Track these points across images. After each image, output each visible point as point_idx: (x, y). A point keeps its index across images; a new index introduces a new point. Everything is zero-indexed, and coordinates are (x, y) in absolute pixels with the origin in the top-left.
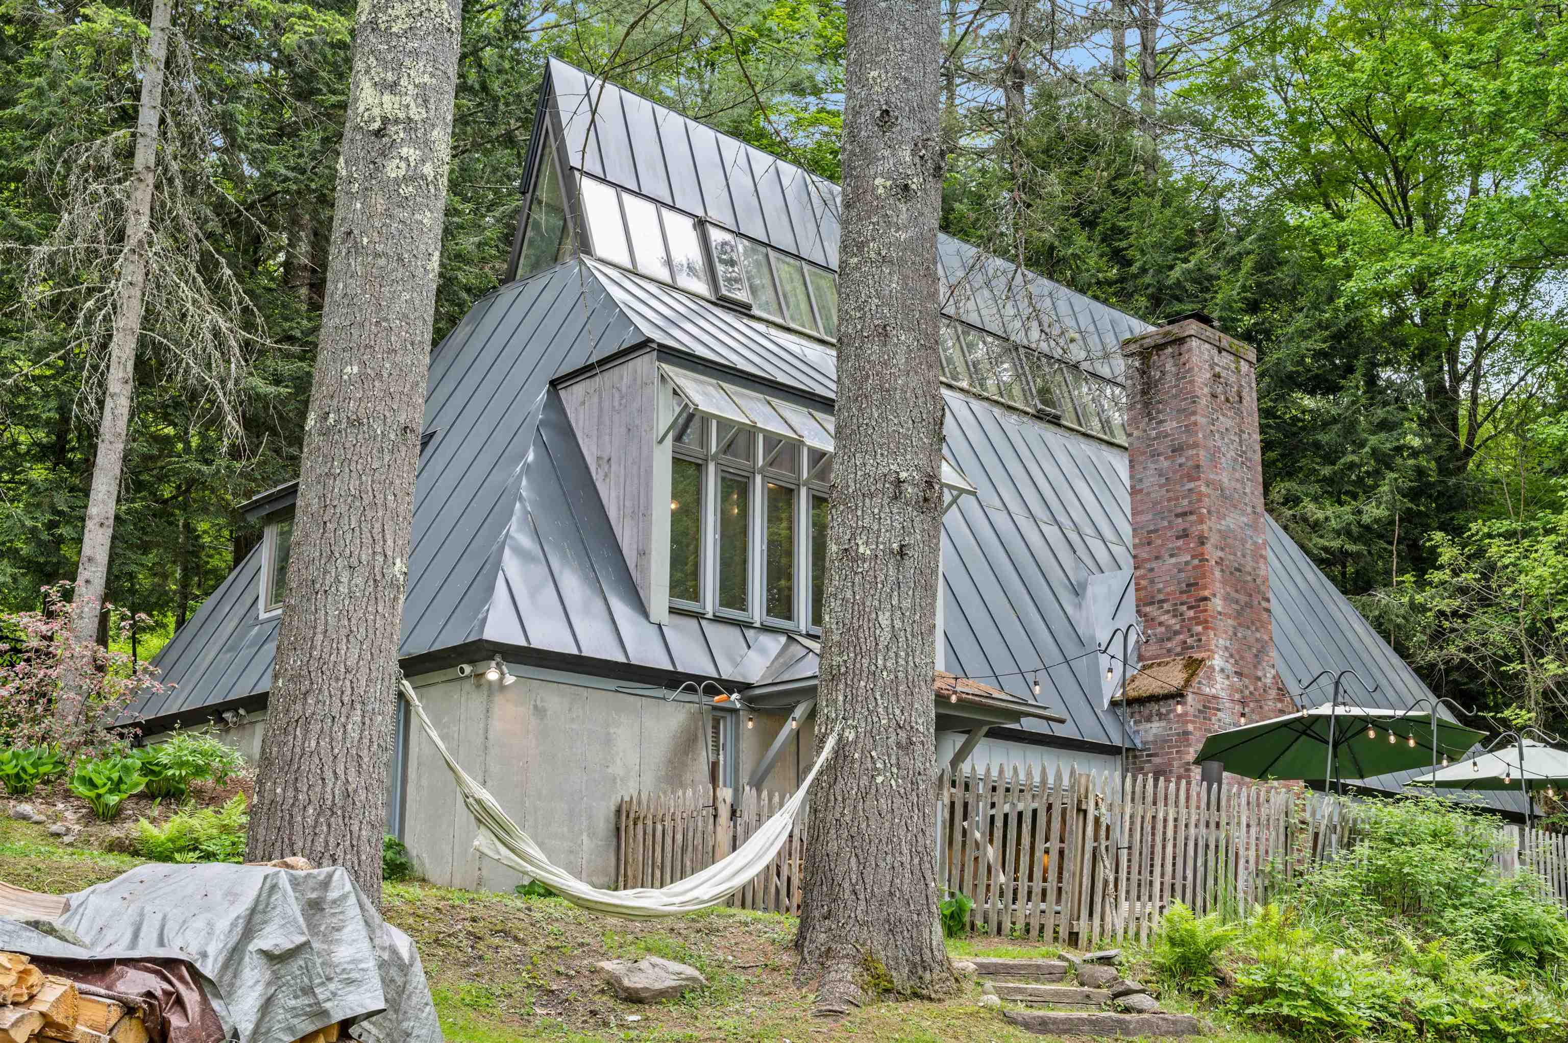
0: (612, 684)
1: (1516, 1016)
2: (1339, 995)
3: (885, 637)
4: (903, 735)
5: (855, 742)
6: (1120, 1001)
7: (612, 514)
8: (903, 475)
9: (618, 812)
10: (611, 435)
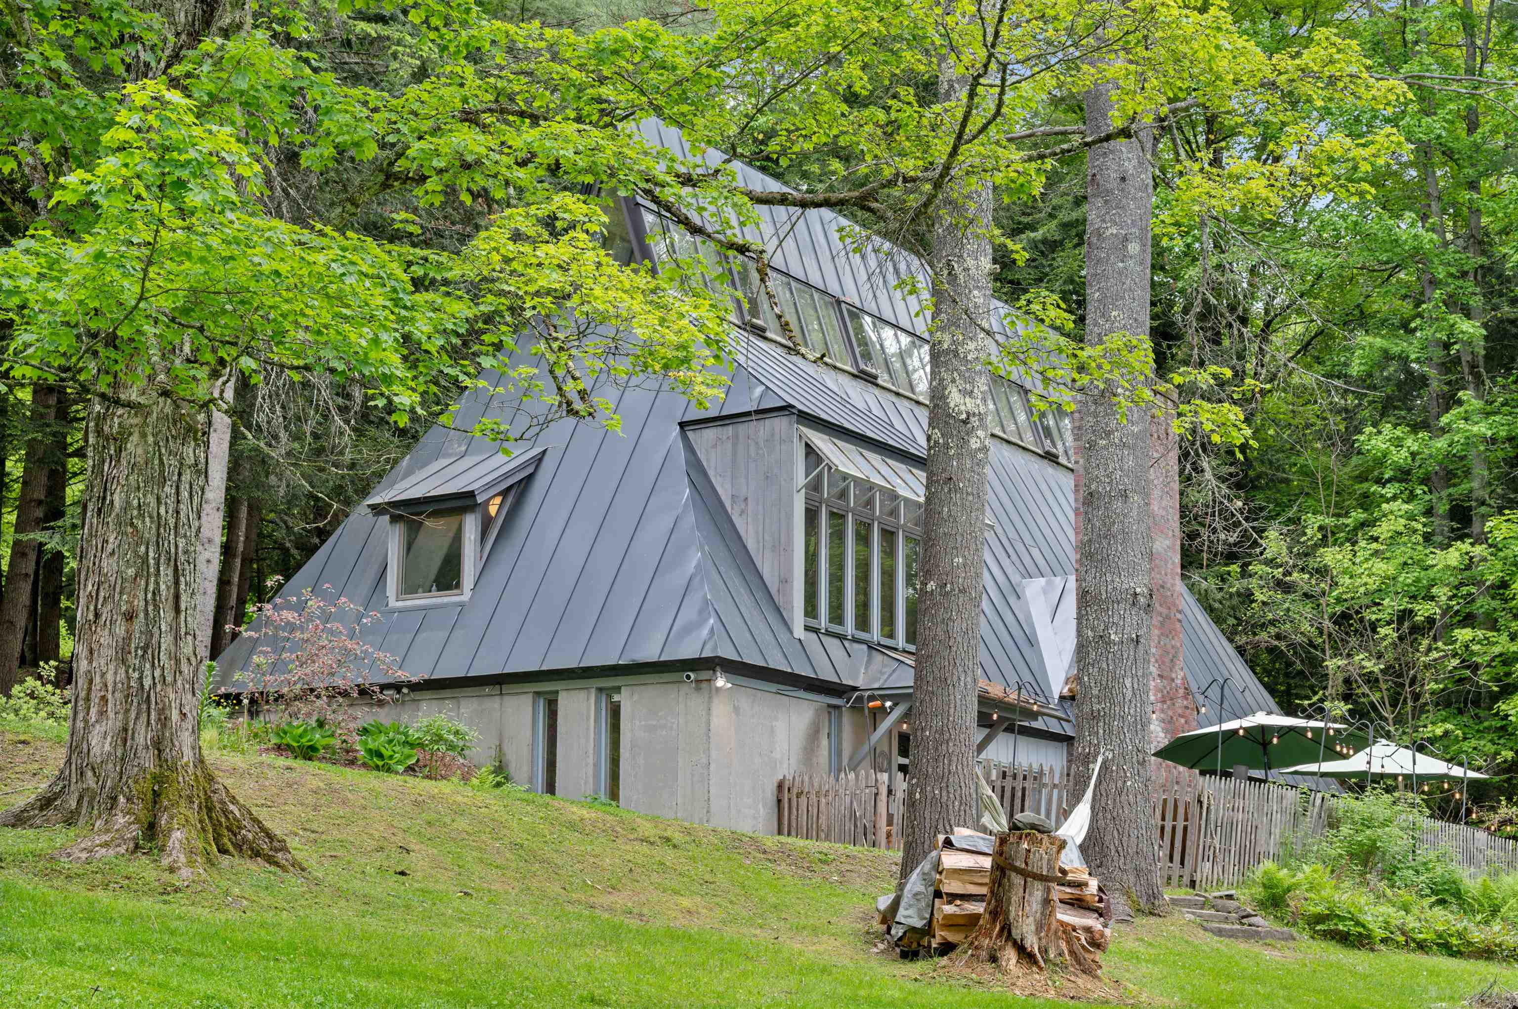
0: (774, 687)
1: (1460, 935)
2: (1367, 919)
3: (1129, 694)
4: (1141, 756)
5: (1113, 760)
6: (1244, 921)
7: (751, 545)
8: (1138, 590)
9: (780, 786)
10: (747, 478)
